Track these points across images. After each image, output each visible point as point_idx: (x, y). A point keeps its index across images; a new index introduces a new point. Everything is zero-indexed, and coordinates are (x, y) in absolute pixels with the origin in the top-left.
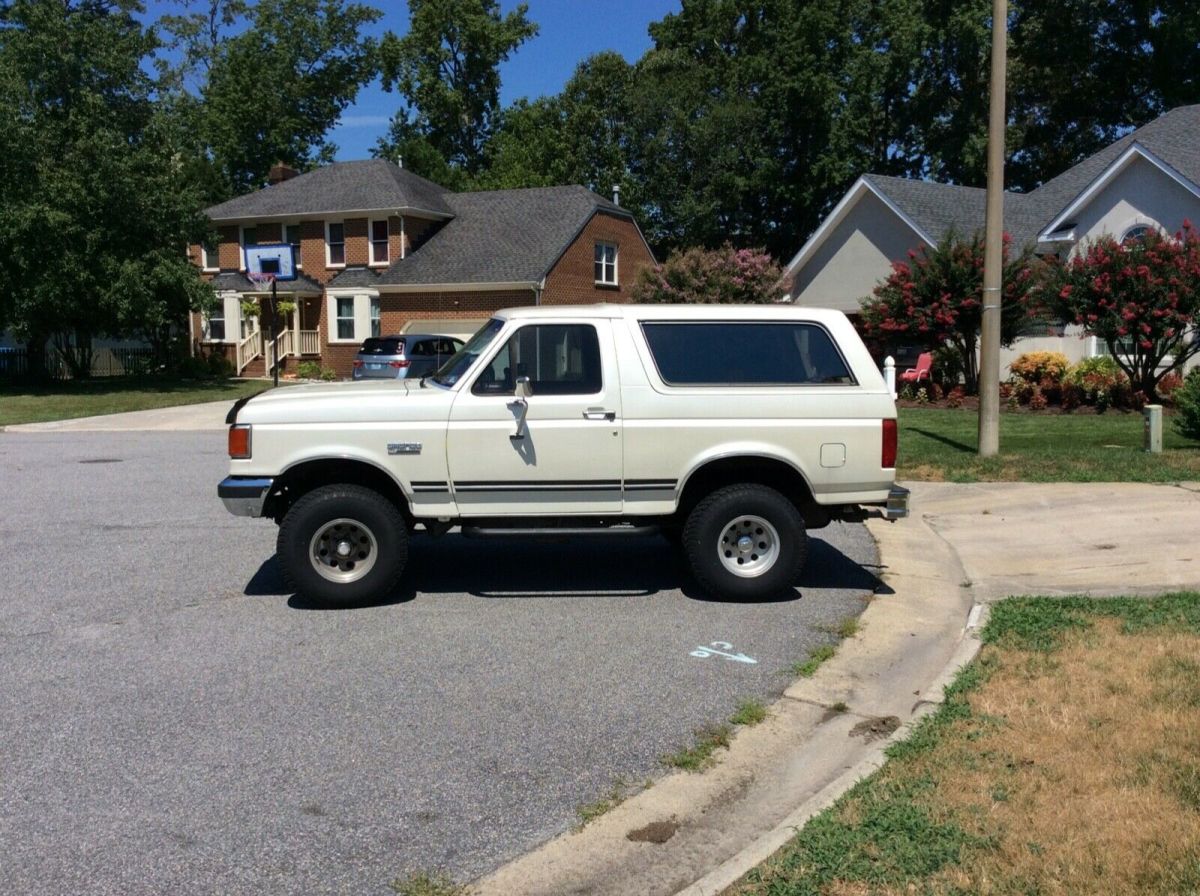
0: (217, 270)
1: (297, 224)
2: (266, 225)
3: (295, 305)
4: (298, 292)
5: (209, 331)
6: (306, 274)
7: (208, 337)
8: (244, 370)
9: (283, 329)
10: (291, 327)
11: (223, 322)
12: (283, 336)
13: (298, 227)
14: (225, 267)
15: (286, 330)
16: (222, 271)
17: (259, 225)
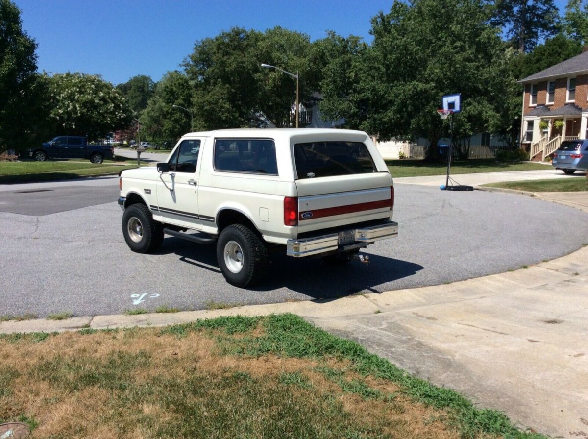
0: (535, 105)
1: (575, 77)
2: (560, 79)
3: (564, 123)
4: (565, 115)
5: (526, 137)
6: (576, 105)
7: (525, 140)
8: (534, 157)
9: (557, 136)
10: (561, 135)
11: (532, 132)
12: (556, 140)
13: (576, 79)
14: (539, 103)
15: (558, 136)
16: (538, 105)
17: (556, 80)
